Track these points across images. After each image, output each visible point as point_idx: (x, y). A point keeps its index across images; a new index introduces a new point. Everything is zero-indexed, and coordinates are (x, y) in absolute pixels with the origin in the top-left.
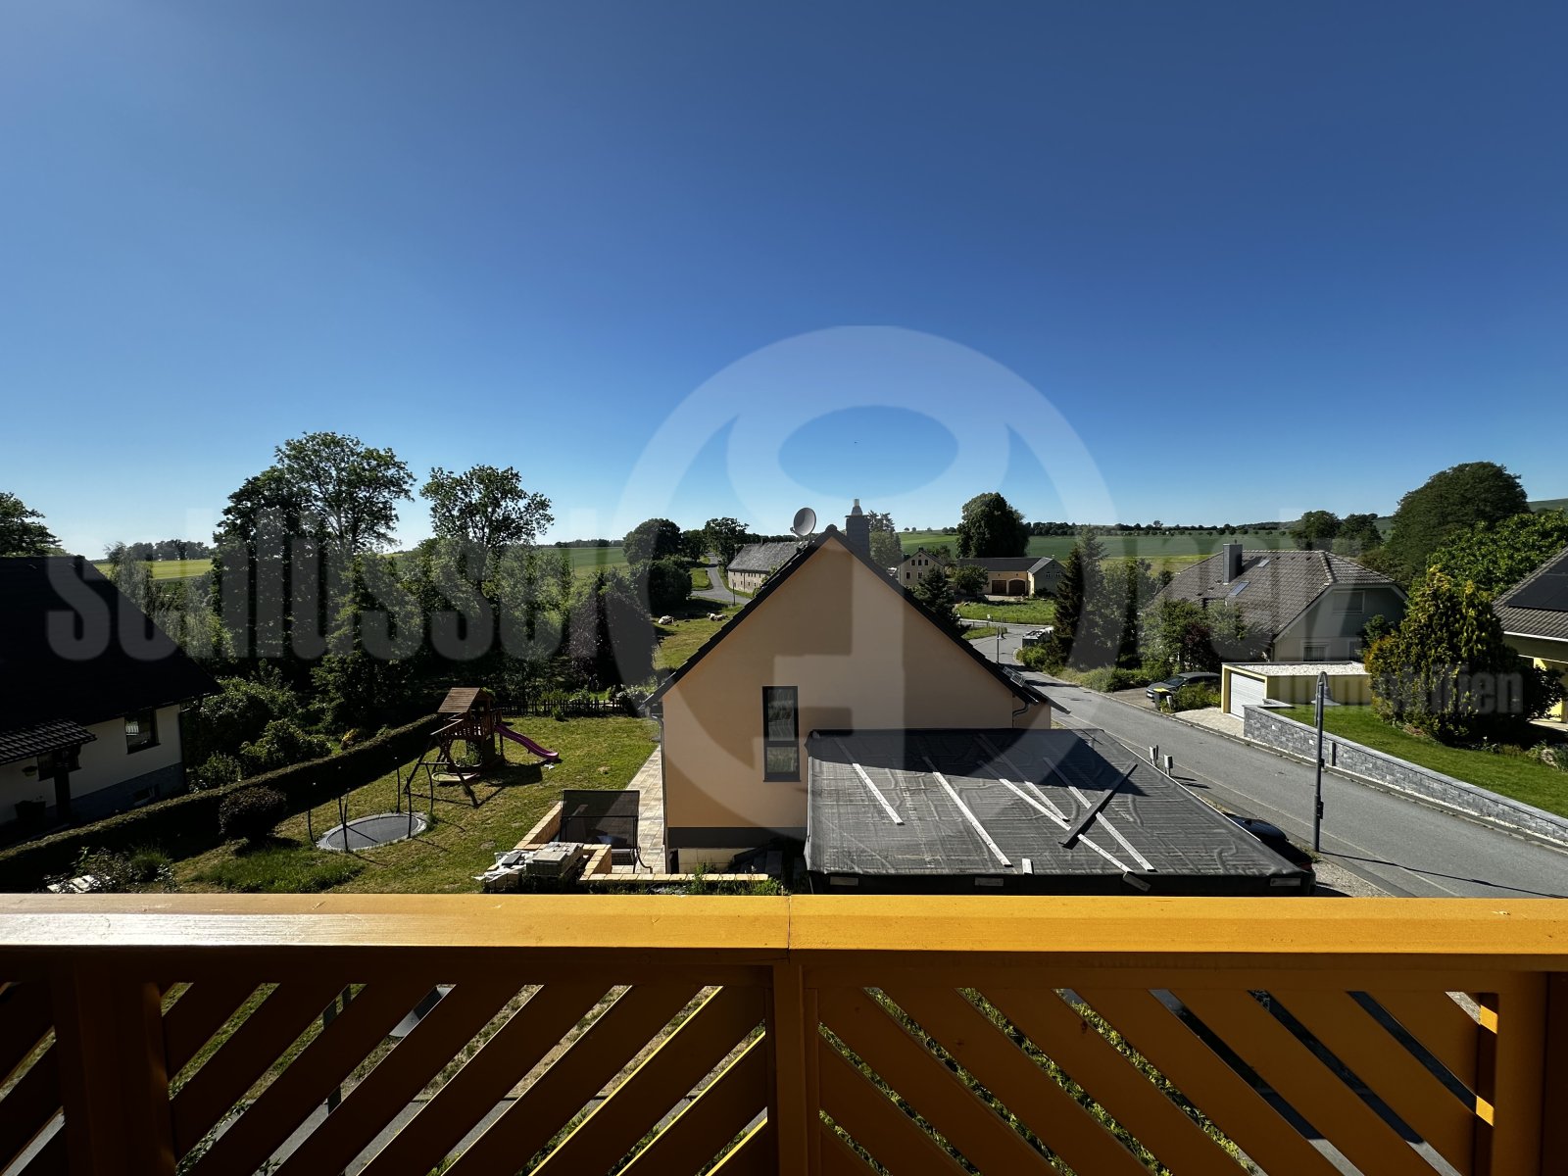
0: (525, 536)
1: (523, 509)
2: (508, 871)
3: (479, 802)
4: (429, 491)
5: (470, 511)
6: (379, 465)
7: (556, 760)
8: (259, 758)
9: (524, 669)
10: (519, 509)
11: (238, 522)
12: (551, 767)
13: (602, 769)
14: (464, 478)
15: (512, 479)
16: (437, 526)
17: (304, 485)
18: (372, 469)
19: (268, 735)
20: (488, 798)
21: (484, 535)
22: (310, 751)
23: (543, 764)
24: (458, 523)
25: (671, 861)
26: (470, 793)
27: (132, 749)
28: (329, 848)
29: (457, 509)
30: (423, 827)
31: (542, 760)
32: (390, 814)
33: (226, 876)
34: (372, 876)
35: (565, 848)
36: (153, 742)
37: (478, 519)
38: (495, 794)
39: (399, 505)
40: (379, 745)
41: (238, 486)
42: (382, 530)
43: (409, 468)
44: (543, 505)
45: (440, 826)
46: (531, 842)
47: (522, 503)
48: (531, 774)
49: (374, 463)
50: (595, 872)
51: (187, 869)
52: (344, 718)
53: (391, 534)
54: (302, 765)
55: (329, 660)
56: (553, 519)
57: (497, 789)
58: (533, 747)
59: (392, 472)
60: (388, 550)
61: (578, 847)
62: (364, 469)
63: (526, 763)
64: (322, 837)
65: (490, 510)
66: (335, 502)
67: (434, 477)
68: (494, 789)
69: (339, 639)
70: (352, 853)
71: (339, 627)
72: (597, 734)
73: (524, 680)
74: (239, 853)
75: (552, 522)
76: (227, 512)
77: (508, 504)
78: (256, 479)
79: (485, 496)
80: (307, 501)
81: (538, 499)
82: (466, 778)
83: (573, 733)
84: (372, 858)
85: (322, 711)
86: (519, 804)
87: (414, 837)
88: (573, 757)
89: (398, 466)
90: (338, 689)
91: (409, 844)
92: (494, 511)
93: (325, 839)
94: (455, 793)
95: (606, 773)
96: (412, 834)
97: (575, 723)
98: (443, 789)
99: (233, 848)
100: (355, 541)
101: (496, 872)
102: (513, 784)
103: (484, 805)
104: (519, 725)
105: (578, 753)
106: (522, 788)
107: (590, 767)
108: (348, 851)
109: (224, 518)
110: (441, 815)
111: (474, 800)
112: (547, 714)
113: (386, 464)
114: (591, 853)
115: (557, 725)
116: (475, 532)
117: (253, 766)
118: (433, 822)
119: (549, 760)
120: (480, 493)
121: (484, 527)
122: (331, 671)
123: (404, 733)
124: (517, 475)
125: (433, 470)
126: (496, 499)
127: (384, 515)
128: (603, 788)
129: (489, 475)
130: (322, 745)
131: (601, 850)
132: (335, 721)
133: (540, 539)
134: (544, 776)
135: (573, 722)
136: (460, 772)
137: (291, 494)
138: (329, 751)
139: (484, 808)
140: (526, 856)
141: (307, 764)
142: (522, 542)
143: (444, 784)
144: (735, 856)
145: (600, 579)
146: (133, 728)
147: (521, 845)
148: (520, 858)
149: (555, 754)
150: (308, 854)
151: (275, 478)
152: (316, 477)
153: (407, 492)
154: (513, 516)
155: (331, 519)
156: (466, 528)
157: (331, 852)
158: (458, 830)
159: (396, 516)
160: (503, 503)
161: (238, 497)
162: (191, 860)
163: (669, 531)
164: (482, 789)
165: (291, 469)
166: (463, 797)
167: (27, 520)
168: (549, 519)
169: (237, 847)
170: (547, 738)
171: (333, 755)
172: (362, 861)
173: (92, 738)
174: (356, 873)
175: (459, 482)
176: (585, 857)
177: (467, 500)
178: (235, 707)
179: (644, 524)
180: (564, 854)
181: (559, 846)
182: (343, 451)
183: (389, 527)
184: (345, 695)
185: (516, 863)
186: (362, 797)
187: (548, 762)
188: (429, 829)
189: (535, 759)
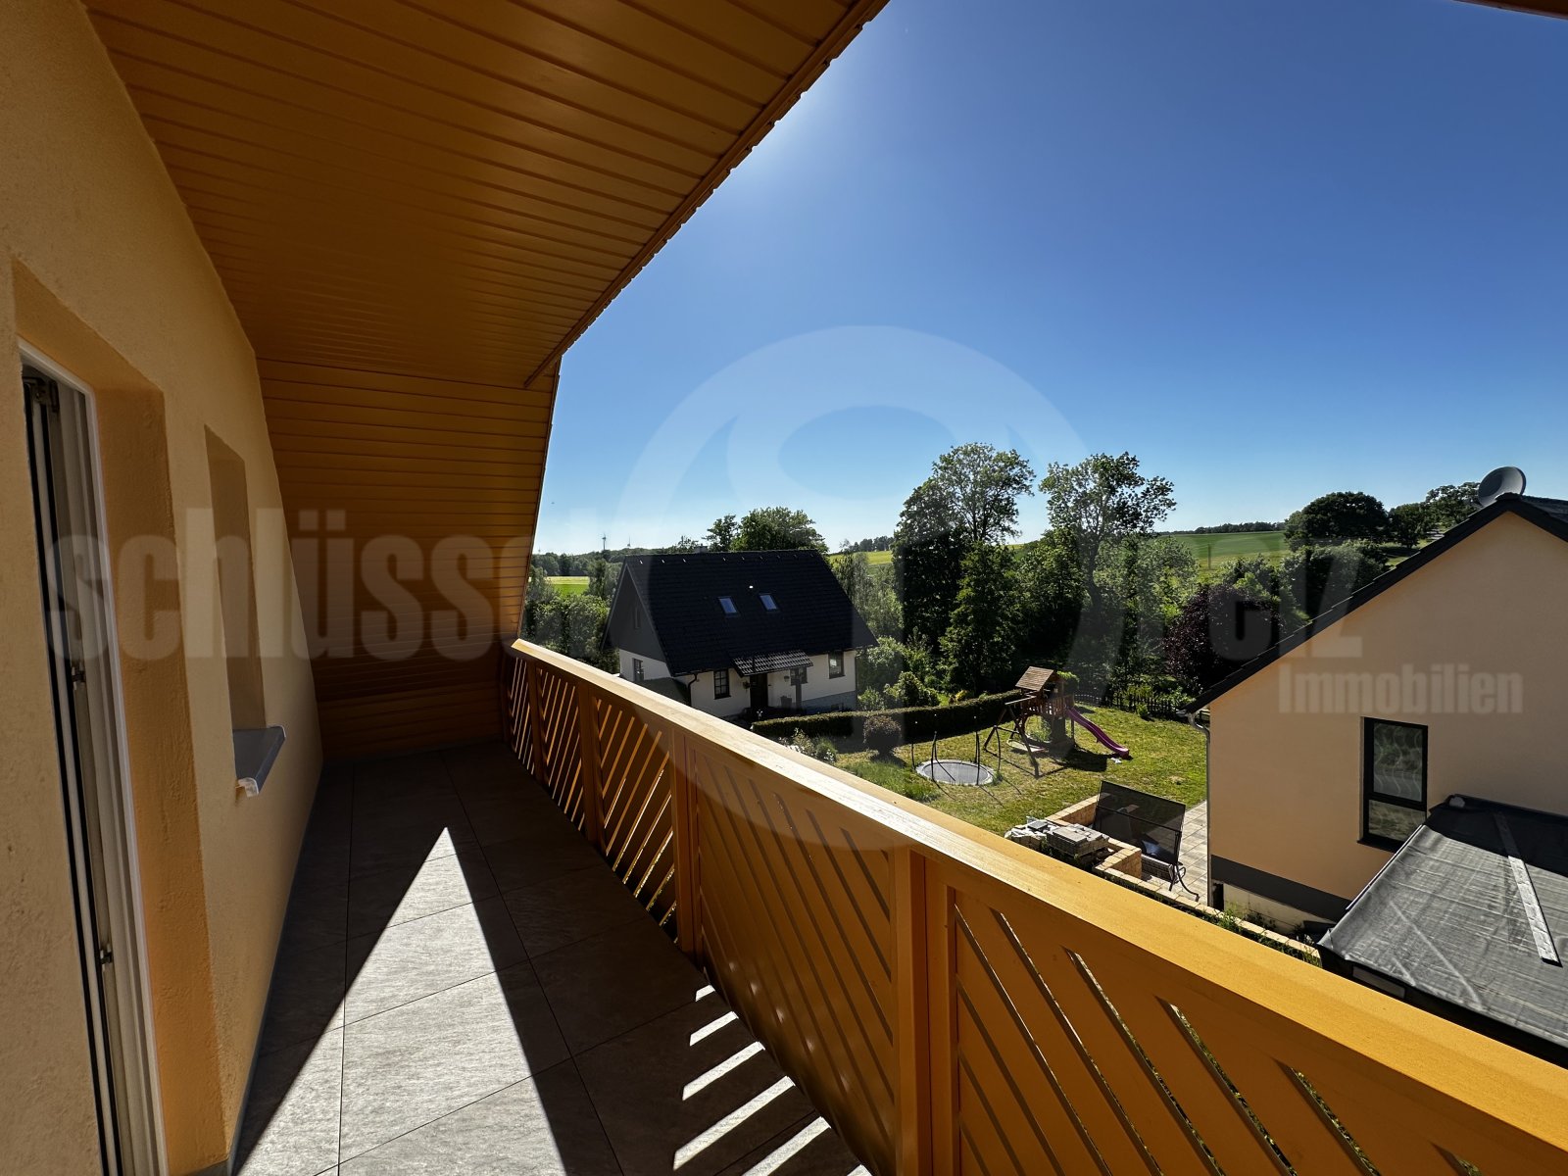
0: (1141, 524)
1: (1140, 495)
2: (1031, 834)
3: (1040, 774)
4: (1048, 485)
5: (1084, 501)
6: (1006, 466)
7: (1126, 756)
8: (894, 698)
9: (1127, 662)
10: (1136, 495)
11: (909, 522)
12: (1118, 761)
13: (1174, 779)
14: (1080, 469)
15: (1129, 464)
16: (1053, 518)
17: (951, 490)
18: (1001, 470)
19: (901, 682)
20: (1049, 773)
21: (1098, 524)
22: (926, 700)
23: (1110, 756)
24: (1072, 514)
25: (1214, 893)
26: (1035, 764)
27: (832, 676)
28: (923, 774)
29: (1071, 500)
30: (990, 781)
31: (1111, 752)
32: (969, 763)
33: (860, 771)
34: (944, 804)
35: (1087, 834)
36: (842, 674)
37: (1092, 508)
38: (1056, 771)
39: (1021, 501)
40: (974, 707)
41: (910, 494)
42: (1007, 524)
43: (1031, 466)
44: (1163, 490)
45: (1004, 783)
46: (1062, 819)
47: (1139, 490)
48: (1097, 763)
49: (1002, 464)
50: (1114, 867)
51: (844, 759)
52: (959, 680)
53: (1013, 527)
54: (918, 708)
55: (950, 632)
56: (1174, 504)
57: (1059, 767)
58: (1102, 737)
59: (1017, 470)
60: (1010, 541)
61: (1101, 837)
62: (994, 471)
63: (1094, 752)
64: (921, 764)
65: (1104, 498)
66: (971, 502)
67: (1051, 472)
68: (1057, 767)
69: (958, 615)
70: (935, 782)
71: (958, 606)
72: (1183, 741)
73: (1126, 674)
74: (873, 759)
75: (1173, 507)
76: (902, 515)
77: (1125, 490)
78: (920, 488)
79: (1101, 485)
80: (952, 502)
81: (1158, 484)
82: (1033, 750)
83: (1155, 734)
84: (947, 791)
85: (944, 671)
86: (1075, 786)
87: (981, 786)
88: (1144, 759)
89: (1021, 465)
90: (955, 656)
91: (976, 790)
92: (1108, 499)
93: (922, 767)
94: (1023, 761)
95: (1178, 783)
96: (980, 783)
97: (1161, 725)
98: (1014, 755)
99: (870, 755)
100: (984, 533)
101: (1022, 832)
102: (1075, 767)
103: (1044, 778)
104: (1099, 715)
105: (1153, 755)
106: (1082, 773)
107: (1160, 773)
108: (933, 780)
109: (900, 519)
110: (1006, 775)
111: (1037, 771)
112: (1132, 709)
113: (1011, 464)
114: (1117, 849)
115: (1139, 723)
116: (1089, 522)
117: (891, 703)
118: (999, 779)
119: (1118, 755)
120: (1095, 482)
121: (1098, 515)
122: (952, 640)
123: (994, 700)
124: (1134, 459)
125: (1050, 465)
126: (1110, 486)
127: (1007, 510)
128: (1170, 798)
129: (1103, 463)
130: (934, 697)
131: (1129, 850)
132: (951, 681)
133: (1159, 526)
134: (1109, 768)
135: (1159, 724)
136: (1028, 742)
137: (942, 498)
138: (938, 703)
139: (1043, 780)
140: (1052, 828)
141: (922, 708)
142: (1138, 530)
143: (1016, 751)
144: (1305, 922)
145: (1236, 570)
146: (833, 663)
147: (1052, 818)
148: (1046, 827)
149: (1125, 750)
150: (908, 773)
151: (931, 486)
152: (959, 482)
153: (1027, 488)
154: (1130, 503)
155: (968, 515)
156: (1080, 518)
157: (923, 778)
158: (1015, 791)
159: (1017, 510)
160: (1119, 490)
161: (909, 503)
162: (848, 755)
163: (1361, 508)
164: (1047, 764)
165: (943, 478)
166: (1028, 765)
167: (808, 526)
168: (1171, 504)
169: (872, 755)
170: (1124, 733)
171: (940, 706)
172: (940, 791)
173: (811, 665)
174: (934, 798)
175: (1075, 473)
176: (1110, 850)
177: (1080, 490)
178: (887, 659)
179: (1320, 501)
180: (1084, 837)
181: (1083, 830)
182: (979, 457)
183: (1012, 520)
184: (960, 663)
185: (1041, 830)
186: (954, 744)
187: (1116, 756)
188: (994, 783)
189: (1103, 750)
